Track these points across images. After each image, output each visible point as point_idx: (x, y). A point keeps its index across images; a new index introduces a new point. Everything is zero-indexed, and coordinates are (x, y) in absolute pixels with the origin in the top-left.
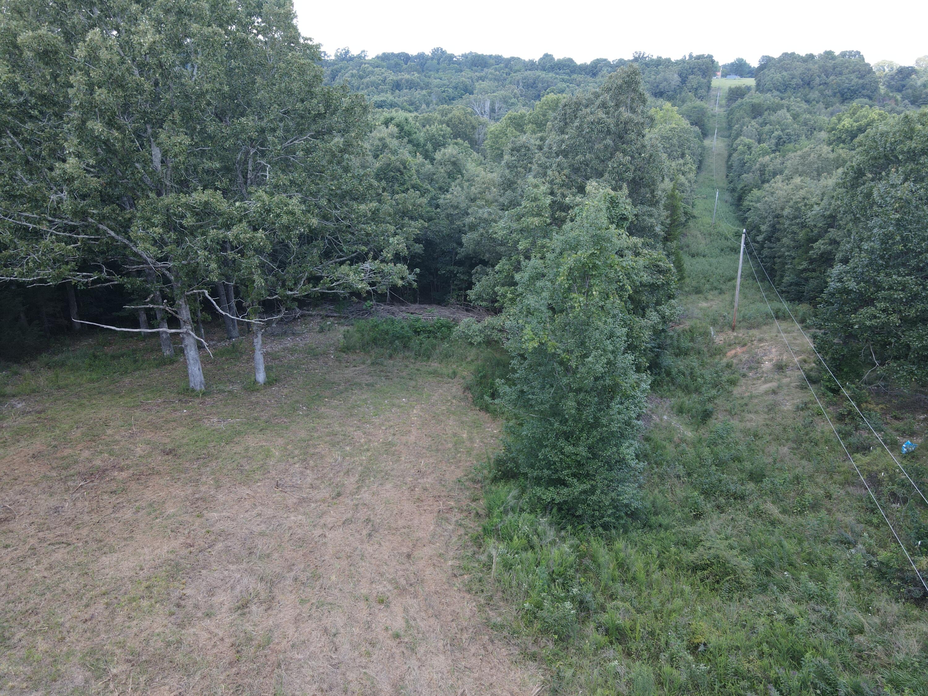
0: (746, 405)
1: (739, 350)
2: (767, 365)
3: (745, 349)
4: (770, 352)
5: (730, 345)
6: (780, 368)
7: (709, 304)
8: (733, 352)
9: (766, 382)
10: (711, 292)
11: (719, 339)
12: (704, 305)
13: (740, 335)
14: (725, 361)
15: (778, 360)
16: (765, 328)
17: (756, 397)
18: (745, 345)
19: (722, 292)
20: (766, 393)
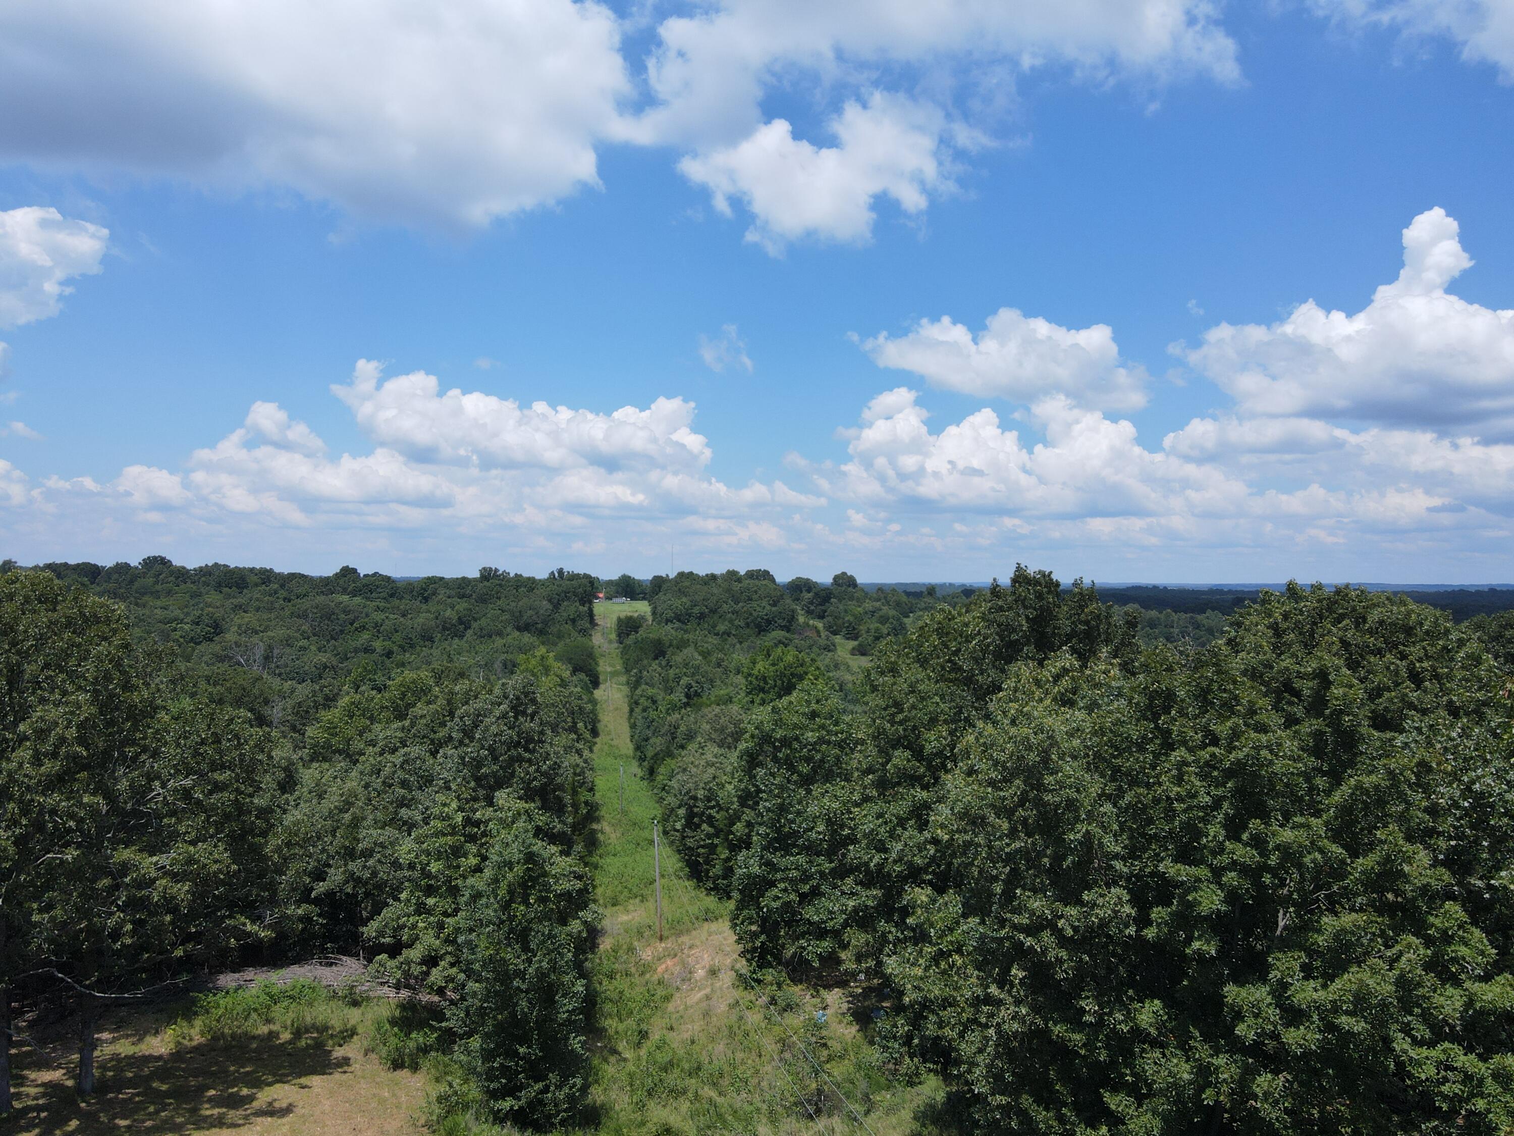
0: (682, 1017)
1: (669, 962)
2: (700, 973)
3: (676, 960)
4: (703, 959)
5: (659, 959)
6: (713, 972)
7: (630, 917)
8: (664, 966)
9: (700, 990)
10: (631, 901)
11: (647, 955)
12: (625, 918)
13: (669, 945)
14: (655, 978)
15: (710, 965)
16: (694, 933)
17: (692, 1007)
18: (675, 955)
19: (643, 899)
20: (700, 1001)
